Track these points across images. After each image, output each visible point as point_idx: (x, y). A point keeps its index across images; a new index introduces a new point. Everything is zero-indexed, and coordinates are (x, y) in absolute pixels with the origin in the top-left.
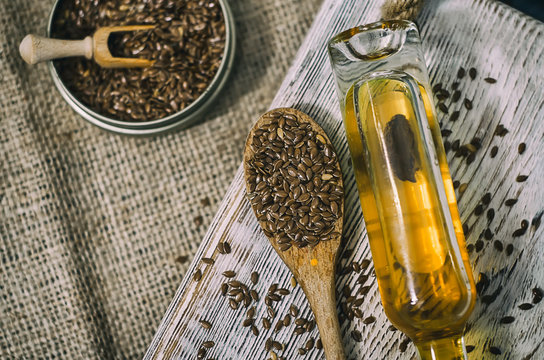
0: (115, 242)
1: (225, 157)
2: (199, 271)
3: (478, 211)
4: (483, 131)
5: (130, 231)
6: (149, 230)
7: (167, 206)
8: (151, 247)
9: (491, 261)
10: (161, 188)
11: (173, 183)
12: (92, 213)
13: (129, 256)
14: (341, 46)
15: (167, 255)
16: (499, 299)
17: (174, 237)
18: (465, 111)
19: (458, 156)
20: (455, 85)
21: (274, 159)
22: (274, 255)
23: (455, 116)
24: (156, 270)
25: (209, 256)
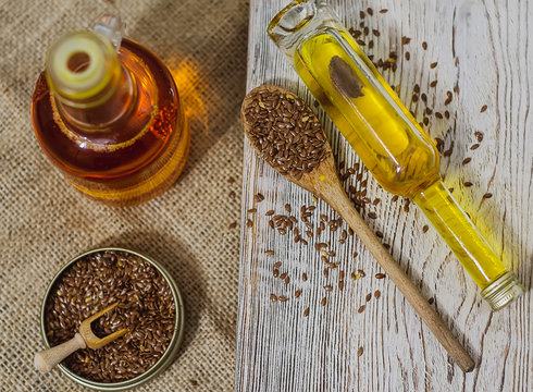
0: (182, 236)
1: (230, 146)
2: (249, 220)
3: (415, 99)
4: (394, 46)
5: (189, 223)
6: (201, 216)
7: (206, 195)
8: (208, 226)
9: (438, 128)
10: (197, 185)
11: (203, 178)
12: (158, 223)
13: (196, 239)
14: (276, 30)
15: (222, 227)
16: (455, 149)
17: (221, 213)
18: (376, 38)
19: (385, 69)
20: (362, 24)
21: (265, 123)
22: (294, 187)
23: (371, 44)
24: (219, 241)
25: (251, 208)
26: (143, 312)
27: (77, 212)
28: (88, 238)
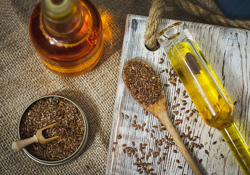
0: (92, 95)
5: (97, 90)
6: (103, 87)
7: (107, 77)
8: (106, 93)
10: (103, 72)
11: (106, 69)
12: (81, 88)
13: (99, 98)
17: (113, 87)
24: (110, 101)
26: (69, 129)
27: (43, 76)
28: (46, 90)
